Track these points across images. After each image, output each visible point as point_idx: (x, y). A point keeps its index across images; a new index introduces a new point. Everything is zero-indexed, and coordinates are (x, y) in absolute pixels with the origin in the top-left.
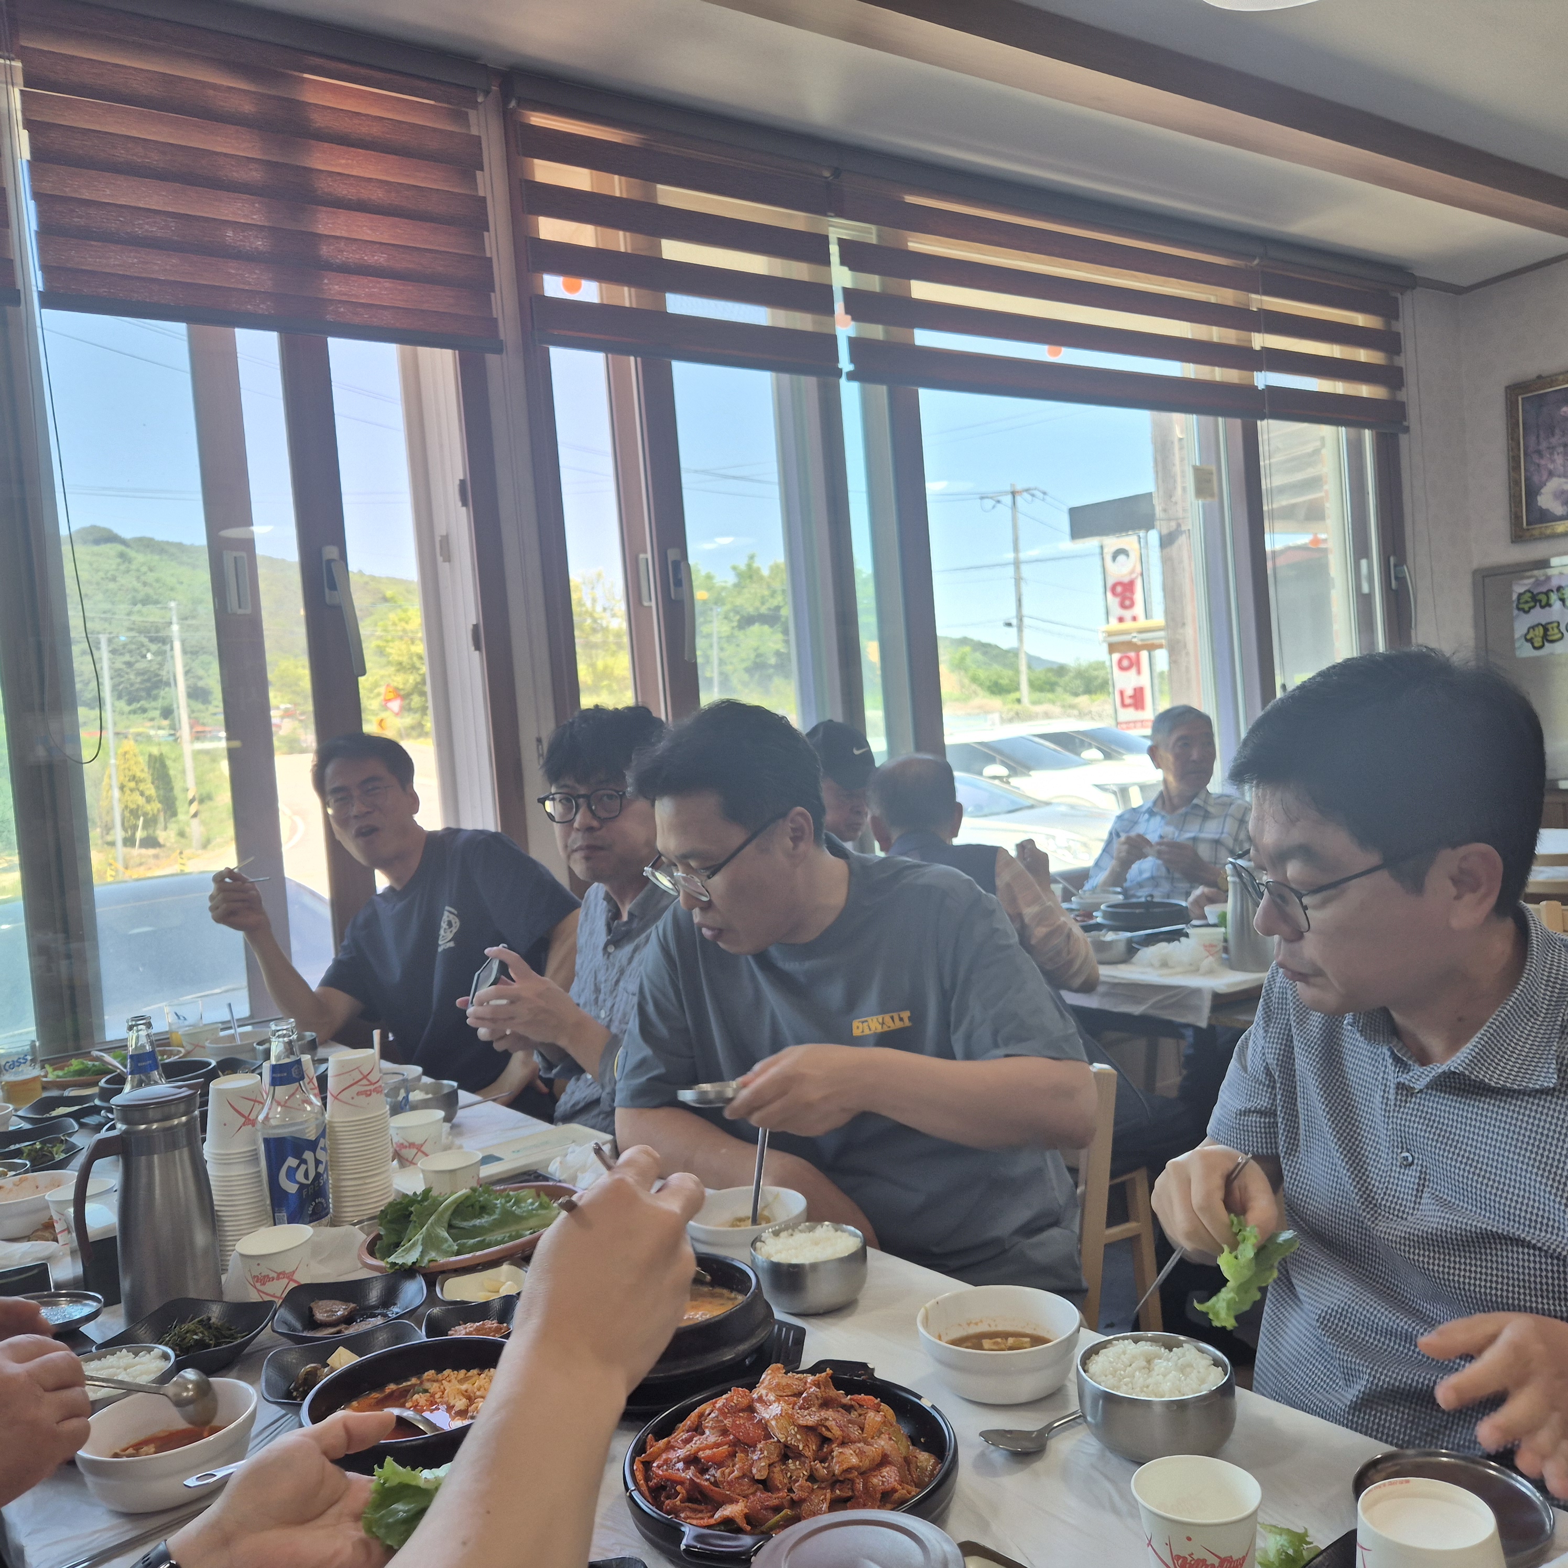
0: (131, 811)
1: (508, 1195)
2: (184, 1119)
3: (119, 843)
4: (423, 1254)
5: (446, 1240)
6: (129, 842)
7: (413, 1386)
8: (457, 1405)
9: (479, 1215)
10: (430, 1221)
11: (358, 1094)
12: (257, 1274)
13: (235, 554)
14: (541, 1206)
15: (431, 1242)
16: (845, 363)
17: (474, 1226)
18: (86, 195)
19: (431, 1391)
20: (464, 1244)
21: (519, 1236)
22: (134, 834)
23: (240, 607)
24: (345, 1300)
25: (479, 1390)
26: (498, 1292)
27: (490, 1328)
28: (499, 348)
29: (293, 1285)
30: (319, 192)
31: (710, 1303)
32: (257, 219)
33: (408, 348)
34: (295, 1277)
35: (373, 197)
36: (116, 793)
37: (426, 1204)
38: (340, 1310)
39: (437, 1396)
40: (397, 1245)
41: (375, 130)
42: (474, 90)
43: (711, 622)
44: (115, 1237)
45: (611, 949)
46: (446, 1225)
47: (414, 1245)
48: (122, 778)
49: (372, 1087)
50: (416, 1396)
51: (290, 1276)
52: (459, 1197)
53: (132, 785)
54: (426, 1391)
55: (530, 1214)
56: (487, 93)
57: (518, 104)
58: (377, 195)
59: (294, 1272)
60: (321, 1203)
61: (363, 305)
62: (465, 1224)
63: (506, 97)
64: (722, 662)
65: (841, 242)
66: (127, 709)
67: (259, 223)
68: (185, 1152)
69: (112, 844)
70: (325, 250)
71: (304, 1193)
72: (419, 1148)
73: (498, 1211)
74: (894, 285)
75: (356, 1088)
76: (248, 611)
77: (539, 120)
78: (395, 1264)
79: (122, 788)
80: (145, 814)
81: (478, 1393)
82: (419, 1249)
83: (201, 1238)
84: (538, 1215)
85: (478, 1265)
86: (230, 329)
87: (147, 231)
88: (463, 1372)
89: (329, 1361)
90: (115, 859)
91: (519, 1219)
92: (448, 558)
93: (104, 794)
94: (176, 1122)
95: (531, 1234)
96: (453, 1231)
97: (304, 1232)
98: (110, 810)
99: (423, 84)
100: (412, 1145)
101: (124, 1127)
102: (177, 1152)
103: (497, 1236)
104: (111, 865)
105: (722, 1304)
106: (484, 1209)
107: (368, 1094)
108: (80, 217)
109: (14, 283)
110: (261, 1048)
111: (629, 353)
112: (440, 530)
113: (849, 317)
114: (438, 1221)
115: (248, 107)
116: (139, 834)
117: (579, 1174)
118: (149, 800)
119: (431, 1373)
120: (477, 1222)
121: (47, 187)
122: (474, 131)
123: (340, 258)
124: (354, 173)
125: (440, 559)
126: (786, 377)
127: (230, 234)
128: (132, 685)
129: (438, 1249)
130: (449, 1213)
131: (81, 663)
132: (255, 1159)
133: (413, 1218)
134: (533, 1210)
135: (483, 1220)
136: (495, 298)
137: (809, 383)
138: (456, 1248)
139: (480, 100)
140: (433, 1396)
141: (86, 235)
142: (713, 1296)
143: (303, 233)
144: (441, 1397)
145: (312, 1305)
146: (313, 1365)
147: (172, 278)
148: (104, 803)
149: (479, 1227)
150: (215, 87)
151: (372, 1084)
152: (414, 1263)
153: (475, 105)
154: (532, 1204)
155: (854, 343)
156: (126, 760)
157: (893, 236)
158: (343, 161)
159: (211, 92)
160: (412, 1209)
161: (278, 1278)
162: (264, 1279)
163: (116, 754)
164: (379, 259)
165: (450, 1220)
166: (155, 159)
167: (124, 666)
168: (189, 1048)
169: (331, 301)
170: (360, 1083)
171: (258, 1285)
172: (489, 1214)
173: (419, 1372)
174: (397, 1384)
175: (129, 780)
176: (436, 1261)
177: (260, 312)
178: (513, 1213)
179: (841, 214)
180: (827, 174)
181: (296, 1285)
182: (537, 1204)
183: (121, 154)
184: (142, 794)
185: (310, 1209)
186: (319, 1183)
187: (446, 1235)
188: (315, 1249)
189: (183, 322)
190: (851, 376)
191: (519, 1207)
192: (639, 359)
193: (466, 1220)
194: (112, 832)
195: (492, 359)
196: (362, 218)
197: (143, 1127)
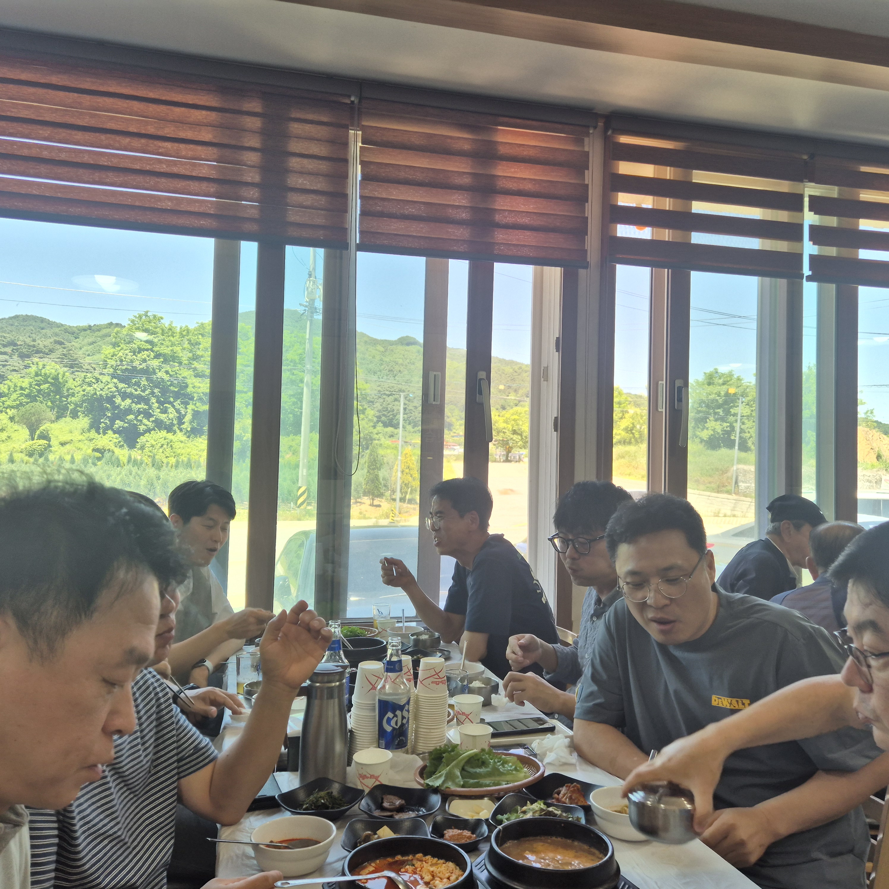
0: (405, 484)
1: (500, 758)
2: (338, 683)
3: (398, 500)
4: (444, 782)
5: (458, 777)
6: (402, 500)
7: (408, 860)
8: (425, 878)
9: (480, 767)
10: (452, 764)
11: (432, 682)
12: (361, 773)
13: (435, 373)
14: (516, 769)
15: (450, 777)
16: (806, 271)
17: (476, 772)
18: (384, 196)
19: (416, 866)
20: (468, 781)
21: (499, 784)
22: (405, 496)
23: (434, 401)
24: (401, 797)
25: (439, 873)
26: (479, 814)
27: (465, 836)
28: (586, 266)
29: (377, 783)
30: (497, 188)
31: (586, 857)
32: (464, 202)
33: (539, 267)
34: (379, 779)
35: (526, 188)
36: (399, 474)
37: (452, 753)
38: (398, 802)
39: (418, 870)
40: (434, 773)
41: (532, 153)
42: (588, 127)
43: (738, 406)
44: (299, 737)
45: (595, 619)
46: (461, 768)
47: (441, 776)
48: (403, 467)
49: (440, 680)
50: (408, 867)
51: (377, 778)
52: (470, 754)
53: (407, 471)
54: (413, 865)
55: (509, 773)
56: (595, 127)
57: (613, 133)
58: (529, 187)
59: (379, 776)
60: (403, 740)
61: (514, 245)
62: (472, 770)
63: (606, 129)
64: (742, 431)
65: (810, 196)
66: (412, 430)
67: (466, 205)
68: (336, 700)
69: (394, 500)
70: (498, 218)
71: (395, 733)
72: (467, 716)
73: (490, 766)
74: (847, 222)
75: (432, 679)
76: (438, 403)
77: (625, 139)
78: (428, 785)
79: (402, 472)
80: (412, 486)
81: (439, 875)
82: (443, 779)
83: (339, 747)
84: (512, 774)
85: (473, 796)
86: (446, 260)
87: (410, 212)
88: (436, 859)
89: (378, 832)
90: (395, 508)
91: (501, 774)
92: (546, 380)
93: (394, 474)
94: (333, 684)
95: (506, 784)
96: (463, 772)
97: (387, 755)
98: (395, 483)
99: (560, 126)
100: (463, 714)
101: (310, 683)
102: (332, 700)
103: (487, 781)
104: (392, 510)
105: (593, 860)
106: (484, 764)
107: (437, 683)
108: (380, 206)
109: (346, 239)
110: (412, 638)
111: (664, 267)
112: (544, 364)
113: (811, 243)
114: (456, 766)
115: (467, 147)
116: (408, 497)
117: (548, 752)
118: (414, 479)
119: (419, 855)
120: (478, 770)
121: (367, 193)
122: (586, 149)
123: (504, 221)
124: (518, 176)
125: (542, 379)
126: (767, 280)
127: (450, 211)
128: (416, 418)
129: (453, 781)
130: (463, 762)
131: (394, 405)
132: (374, 710)
133: (444, 760)
134: (510, 770)
135: (482, 770)
136: (588, 238)
137: (782, 283)
138: (462, 783)
139: (591, 132)
140: (416, 869)
141: (381, 215)
142: (590, 853)
143: (488, 209)
144: (420, 871)
145: (384, 796)
146: (369, 832)
147: (419, 235)
148: (393, 479)
149: (478, 773)
150: (451, 138)
151: (440, 678)
152: (438, 787)
153: (588, 135)
154: (511, 766)
155: (812, 258)
156: (406, 458)
157: (848, 193)
158: (513, 170)
159: (449, 141)
160: (444, 755)
161: (371, 778)
162: (364, 777)
163: (402, 453)
164: (525, 220)
165: (464, 766)
166: (419, 176)
167: (413, 408)
168: (380, 630)
169: (498, 244)
170: (434, 677)
171: (361, 779)
172: (486, 767)
173: (415, 853)
174: (403, 856)
175: (406, 469)
176: (449, 788)
177: (460, 250)
178: (498, 770)
179: (812, 180)
180: (805, 157)
181: (379, 783)
182: (513, 767)
183: (402, 175)
184: (411, 476)
185: (397, 742)
186: (403, 729)
187: (459, 774)
188: (393, 765)
189: (424, 256)
190: (810, 279)
191: (504, 767)
192: (670, 270)
193: (473, 768)
194: (395, 494)
195: (582, 272)
196: (520, 200)
197: (318, 684)
